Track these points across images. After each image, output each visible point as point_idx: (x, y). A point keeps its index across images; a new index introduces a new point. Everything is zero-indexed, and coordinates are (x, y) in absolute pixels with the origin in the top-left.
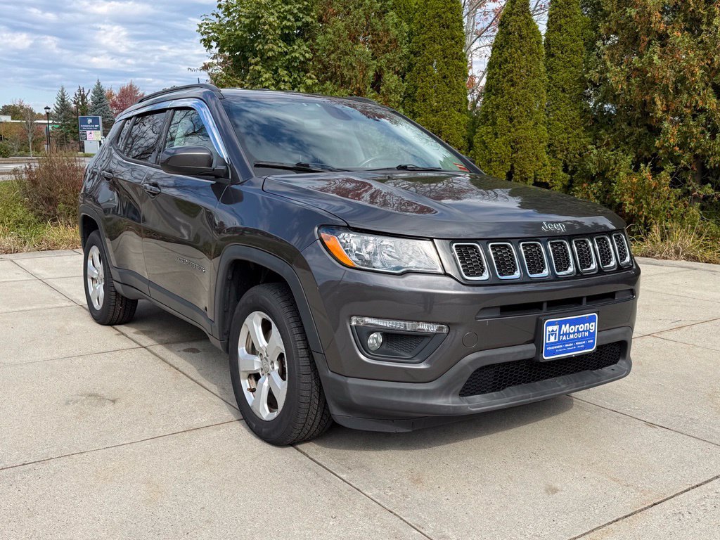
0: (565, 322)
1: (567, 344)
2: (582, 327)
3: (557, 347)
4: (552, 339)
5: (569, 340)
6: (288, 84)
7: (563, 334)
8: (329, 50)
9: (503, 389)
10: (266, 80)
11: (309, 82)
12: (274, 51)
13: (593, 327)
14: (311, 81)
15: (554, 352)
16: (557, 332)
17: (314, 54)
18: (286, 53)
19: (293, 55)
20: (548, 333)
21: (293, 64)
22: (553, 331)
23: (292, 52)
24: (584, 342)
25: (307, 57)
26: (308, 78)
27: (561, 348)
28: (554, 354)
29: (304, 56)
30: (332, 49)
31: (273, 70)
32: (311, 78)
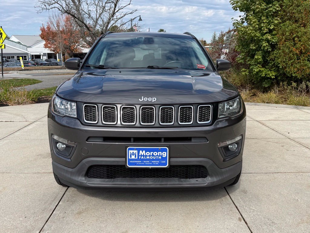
0: (142, 150)
1: (145, 161)
2: (155, 154)
3: (138, 162)
4: (133, 157)
5: (146, 159)
6: (265, 24)
7: (141, 156)
8: (289, 5)
9: (114, 178)
10: (254, 22)
11: (276, 22)
12: (259, 8)
13: (165, 154)
14: (278, 21)
15: (135, 164)
16: (137, 154)
17: (282, 8)
18: (266, 9)
19: (269, 9)
20: (130, 154)
21: (269, 14)
22: (133, 153)
23: (269, 8)
24: (159, 162)
25: (277, 10)
26: (276, 20)
27: (140, 163)
28: (136, 165)
29: (276, 9)
30: (291, 4)
31: (259, 18)
32: (277, 20)
